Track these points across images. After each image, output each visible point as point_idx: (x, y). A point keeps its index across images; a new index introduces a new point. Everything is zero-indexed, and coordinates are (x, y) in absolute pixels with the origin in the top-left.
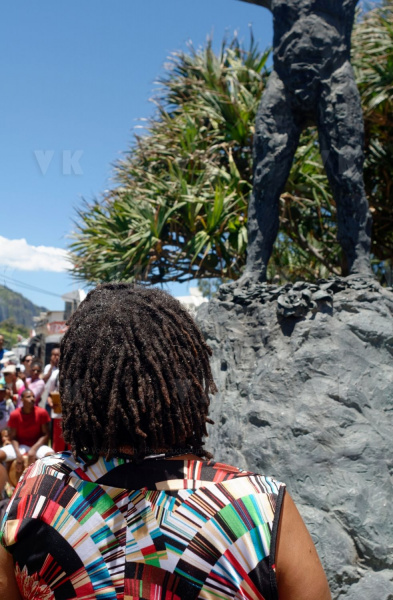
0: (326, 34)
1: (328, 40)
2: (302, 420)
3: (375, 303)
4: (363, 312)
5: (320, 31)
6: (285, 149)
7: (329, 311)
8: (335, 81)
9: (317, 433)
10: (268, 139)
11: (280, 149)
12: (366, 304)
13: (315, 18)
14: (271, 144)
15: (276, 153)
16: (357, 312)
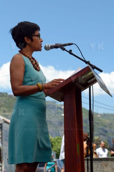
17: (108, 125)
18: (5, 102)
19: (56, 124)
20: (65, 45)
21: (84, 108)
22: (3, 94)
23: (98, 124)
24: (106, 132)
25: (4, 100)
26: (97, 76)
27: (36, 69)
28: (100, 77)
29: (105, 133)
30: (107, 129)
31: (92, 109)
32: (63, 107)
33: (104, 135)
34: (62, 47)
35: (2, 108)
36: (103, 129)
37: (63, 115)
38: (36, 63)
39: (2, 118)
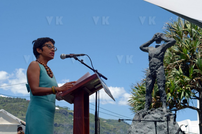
0: (156, 62)
1: (157, 63)
2: (143, 131)
3: (158, 113)
4: (155, 114)
5: (155, 61)
6: (151, 84)
7: (150, 114)
8: (158, 70)
9: (144, 132)
10: (147, 82)
11: (150, 84)
12: (156, 113)
13: (155, 59)
14: (148, 83)
15: (149, 85)
16: (154, 114)
17: (112, 130)
18: (23, 107)
19: (68, 127)
20: (78, 55)
21: (91, 114)
22: (22, 99)
23: (104, 128)
25: (22, 105)
26: (103, 83)
28: (105, 84)
30: (112, 133)
32: (73, 112)
34: (75, 57)
35: (20, 112)
37: (73, 119)
38: (50, 71)
39: (20, 120)
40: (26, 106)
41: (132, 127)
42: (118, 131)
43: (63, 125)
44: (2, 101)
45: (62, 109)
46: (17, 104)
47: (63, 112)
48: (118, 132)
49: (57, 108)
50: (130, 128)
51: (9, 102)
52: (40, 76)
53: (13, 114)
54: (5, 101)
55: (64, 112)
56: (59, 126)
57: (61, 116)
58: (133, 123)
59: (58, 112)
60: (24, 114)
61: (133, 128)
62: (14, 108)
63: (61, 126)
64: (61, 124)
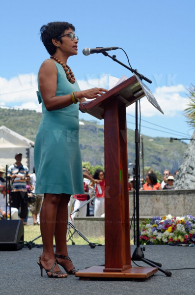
17: (162, 151)
18: (33, 121)
19: (97, 150)
20: (109, 49)
22: (31, 111)
23: (150, 150)
24: (160, 160)
25: (31, 120)
26: (145, 88)
27: (70, 80)
28: (149, 90)
29: (158, 162)
30: (161, 157)
31: (139, 128)
33: (157, 164)
34: (104, 51)
35: (29, 130)
36: (156, 157)
38: (71, 73)
39: (29, 141)
40: (37, 120)
41: (191, 148)
42: (170, 153)
43: (91, 147)
44: (2, 114)
45: (89, 124)
46: (23, 118)
47: (89, 128)
48: (170, 155)
49: (81, 123)
50: (187, 150)
51: (13, 115)
52: (58, 82)
53: (19, 133)
54: (7, 114)
55: (91, 128)
56: (85, 148)
57: (88, 134)
58: (191, 143)
59: (83, 127)
60: (34, 133)
61: (191, 150)
62: (20, 124)
63: (88, 148)
64: (88, 145)
